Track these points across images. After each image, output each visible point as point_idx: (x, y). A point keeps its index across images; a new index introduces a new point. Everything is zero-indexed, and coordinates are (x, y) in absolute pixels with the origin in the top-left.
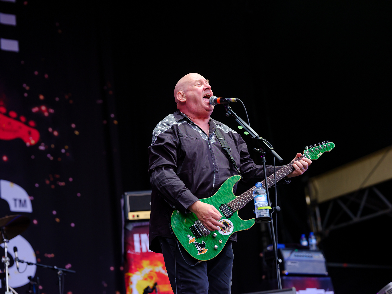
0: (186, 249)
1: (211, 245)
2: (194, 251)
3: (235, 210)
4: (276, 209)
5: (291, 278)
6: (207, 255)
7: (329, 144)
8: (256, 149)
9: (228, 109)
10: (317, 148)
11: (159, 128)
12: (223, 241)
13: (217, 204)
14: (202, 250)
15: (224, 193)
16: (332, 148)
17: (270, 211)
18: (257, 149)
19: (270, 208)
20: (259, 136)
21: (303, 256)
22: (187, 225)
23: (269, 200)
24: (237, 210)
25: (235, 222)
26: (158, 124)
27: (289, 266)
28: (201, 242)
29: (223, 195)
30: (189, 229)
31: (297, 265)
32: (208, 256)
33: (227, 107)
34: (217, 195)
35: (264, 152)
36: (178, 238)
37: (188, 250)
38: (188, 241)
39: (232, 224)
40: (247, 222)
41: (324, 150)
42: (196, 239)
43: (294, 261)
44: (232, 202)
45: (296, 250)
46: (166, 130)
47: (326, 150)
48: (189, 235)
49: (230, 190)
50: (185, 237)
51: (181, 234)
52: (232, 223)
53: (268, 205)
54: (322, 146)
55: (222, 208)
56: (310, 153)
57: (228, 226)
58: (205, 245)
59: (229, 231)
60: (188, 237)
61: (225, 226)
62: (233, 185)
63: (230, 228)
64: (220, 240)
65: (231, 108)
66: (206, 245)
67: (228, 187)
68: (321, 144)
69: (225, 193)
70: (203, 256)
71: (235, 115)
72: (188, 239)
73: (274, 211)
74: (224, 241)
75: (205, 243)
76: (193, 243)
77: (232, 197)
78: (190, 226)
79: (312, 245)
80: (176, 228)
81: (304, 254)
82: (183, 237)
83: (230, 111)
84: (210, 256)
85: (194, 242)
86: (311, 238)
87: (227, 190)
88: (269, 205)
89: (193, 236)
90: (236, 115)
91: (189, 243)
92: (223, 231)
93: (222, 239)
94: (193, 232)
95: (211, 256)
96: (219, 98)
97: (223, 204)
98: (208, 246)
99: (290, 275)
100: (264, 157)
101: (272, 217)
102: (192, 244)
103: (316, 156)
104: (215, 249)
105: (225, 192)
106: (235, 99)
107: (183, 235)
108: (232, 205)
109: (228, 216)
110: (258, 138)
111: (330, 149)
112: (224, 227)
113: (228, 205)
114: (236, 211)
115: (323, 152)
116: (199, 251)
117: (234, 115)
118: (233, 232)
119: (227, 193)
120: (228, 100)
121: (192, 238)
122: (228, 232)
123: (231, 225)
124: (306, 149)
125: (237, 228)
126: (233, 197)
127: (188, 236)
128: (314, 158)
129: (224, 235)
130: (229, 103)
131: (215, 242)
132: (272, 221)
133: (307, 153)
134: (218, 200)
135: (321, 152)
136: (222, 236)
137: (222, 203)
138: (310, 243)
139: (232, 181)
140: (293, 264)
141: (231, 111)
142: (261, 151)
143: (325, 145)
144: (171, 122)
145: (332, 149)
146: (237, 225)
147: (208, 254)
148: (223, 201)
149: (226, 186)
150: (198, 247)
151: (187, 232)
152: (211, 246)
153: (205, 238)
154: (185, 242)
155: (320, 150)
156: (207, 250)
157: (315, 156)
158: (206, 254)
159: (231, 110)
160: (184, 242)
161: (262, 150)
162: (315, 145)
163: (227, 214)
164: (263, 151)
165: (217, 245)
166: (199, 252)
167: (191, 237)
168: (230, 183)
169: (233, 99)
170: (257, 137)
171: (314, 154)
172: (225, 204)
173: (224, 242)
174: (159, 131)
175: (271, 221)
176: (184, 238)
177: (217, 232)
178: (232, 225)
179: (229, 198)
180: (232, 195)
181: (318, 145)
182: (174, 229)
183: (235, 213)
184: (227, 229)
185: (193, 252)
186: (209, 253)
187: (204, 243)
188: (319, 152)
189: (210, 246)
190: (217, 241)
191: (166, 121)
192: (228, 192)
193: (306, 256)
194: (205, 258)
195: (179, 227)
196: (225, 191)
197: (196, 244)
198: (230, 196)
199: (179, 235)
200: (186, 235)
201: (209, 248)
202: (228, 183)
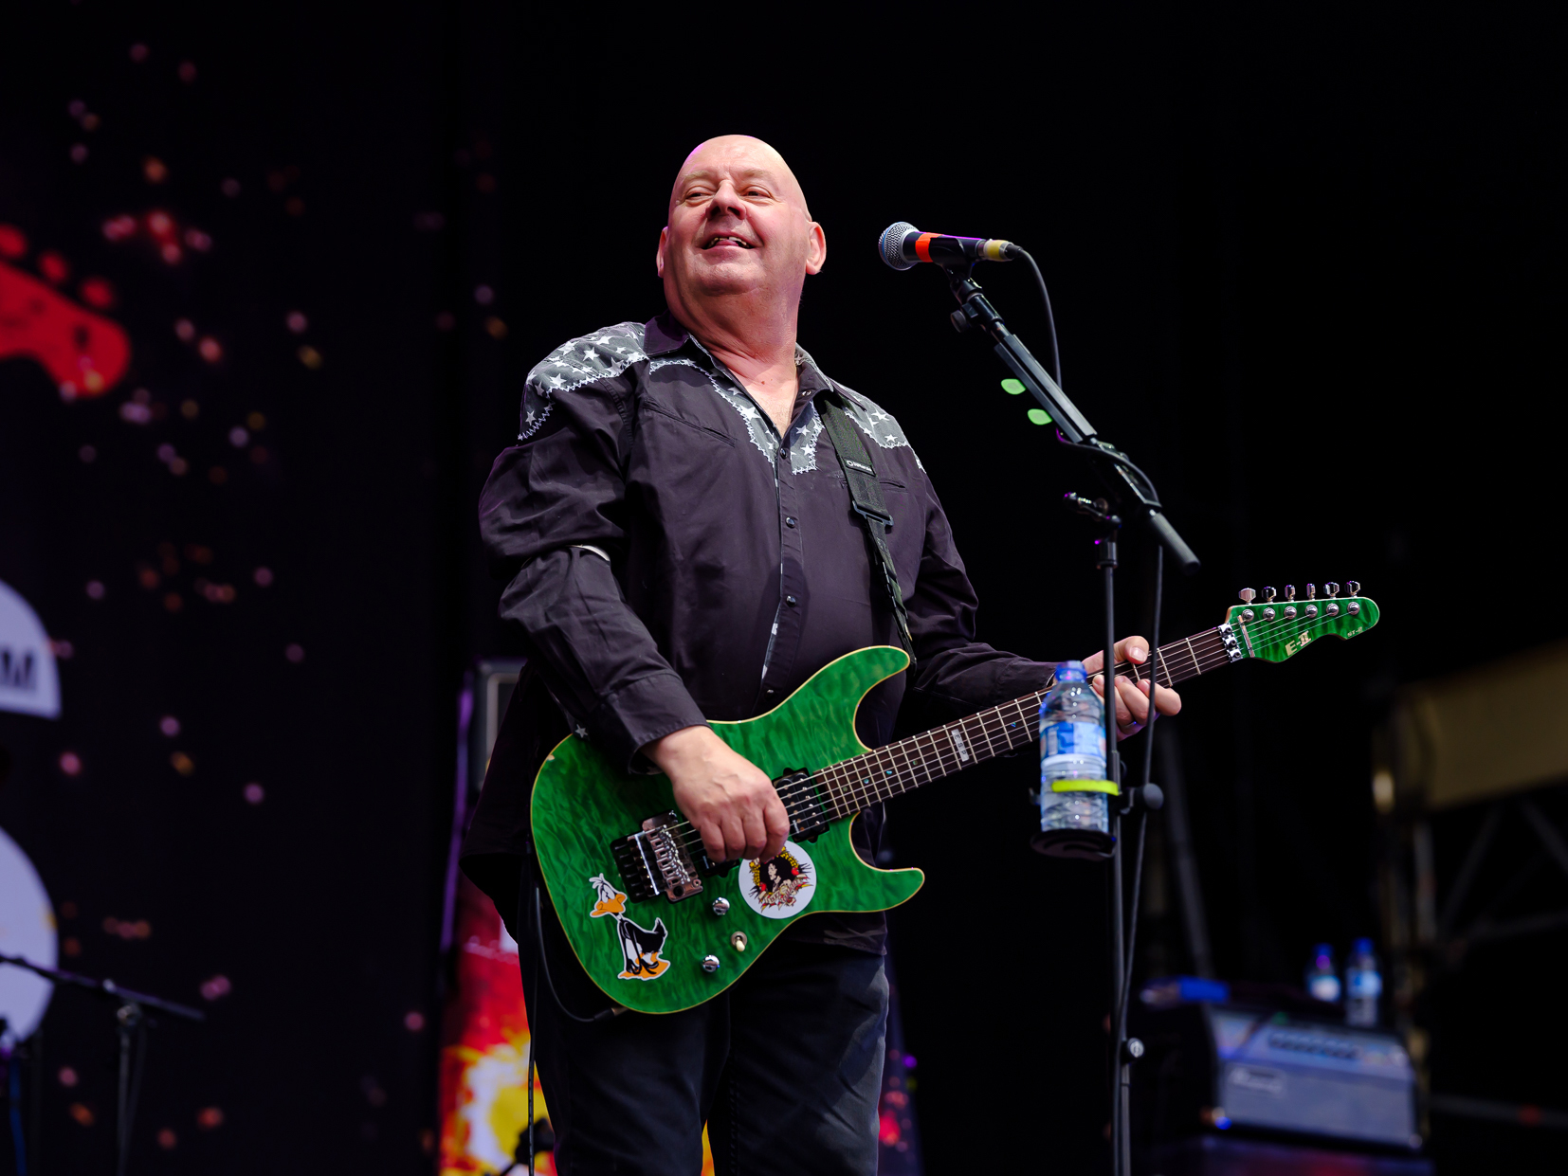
0: (571, 936)
1: (692, 949)
2: (606, 955)
3: (843, 809)
4: (1140, 798)
5: (1241, 1148)
6: (659, 989)
7: (1355, 602)
8: (1078, 496)
9: (965, 294)
10: (1294, 610)
11: (559, 364)
12: (752, 942)
13: (768, 763)
14: (642, 962)
15: (812, 717)
16: (1365, 625)
17: (1114, 803)
18: (1080, 499)
19: (1112, 788)
20: (1099, 438)
21: (1310, 1050)
22: (603, 828)
23: (1115, 752)
24: (853, 813)
25: (826, 865)
26: (560, 349)
27: (1240, 1087)
28: (648, 921)
29: (805, 725)
30: (609, 850)
31: (1276, 1087)
32: (667, 994)
33: (961, 283)
34: (779, 720)
35: (1115, 517)
36: (548, 879)
37: (581, 943)
38: (589, 906)
39: (813, 870)
40: (884, 876)
41: (1325, 627)
42: (631, 904)
43: (1262, 1070)
44: (840, 772)
45: (1280, 1018)
46: (588, 379)
47: (1331, 629)
48: (601, 875)
49: (844, 708)
50: (579, 883)
51: (566, 861)
52: (812, 865)
53: (1104, 773)
54: (1320, 605)
55: (786, 787)
56: (1258, 625)
57: (793, 878)
58: (664, 939)
59: (789, 900)
60: (594, 887)
61: (777, 874)
62: (862, 690)
63: (798, 887)
64: (739, 934)
65: (977, 290)
66: (670, 942)
67: (837, 693)
68: (1321, 594)
69: (818, 717)
70: (643, 991)
71: (998, 323)
72: (594, 893)
73: (1131, 804)
74: (756, 943)
75: (666, 932)
76: (609, 920)
77: (843, 746)
78: (617, 836)
79: (1359, 1001)
80: (552, 830)
81: (1316, 1037)
82: (570, 880)
83: (973, 302)
84: (673, 995)
85: (617, 914)
86: (1357, 964)
87: (828, 706)
88: (1109, 777)
89: (617, 886)
90: (1001, 327)
91: (594, 914)
92: (761, 896)
93: (747, 932)
94: (621, 869)
95: (679, 998)
96: (926, 237)
97: (797, 766)
98: (676, 947)
99: (1238, 1131)
100: (1112, 541)
101: (1118, 834)
102: (607, 923)
103: (1281, 644)
104: (707, 975)
105: (820, 713)
106: (1002, 246)
107: (574, 870)
108: (833, 784)
109: (803, 830)
110: (1090, 444)
111: (1353, 627)
112: (772, 879)
113: (816, 781)
114: (847, 815)
115: (1319, 636)
116: (630, 962)
117: (992, 324)
118: (807, 909)
119: (828, 720)
120: (970, 247)
121: (612, 896)
122: (784, 907)
123: (806, 878)
124: (1244, 603)
125: (830, 896)
126: (847, 745)
127: (597, 881)
128: (1268, 655)
129: (765, 914)
130: (973, 264)
131: (712, 936)
132: (1117, 852)
133: (1242, 621)
134: (775, 745)
135: (1305, 634)
136: (752, 915)
137: (790, 763)
138: (1353, 990)
139: (863, 668)
140: (1257, 1084)
141: (979, 304)
142: (1100, 510)
143: (1337, 602)
144: (620, 350)
145: (1360, 630)
146: (834, 884)
147: (669, 984)
148: (799, 755)
149: (830, 688)
150: (629, 942)
151: (598, 861)
152: (689, 953)
153: (672, 908)
154: (574, 903)
155: (1305, 619)
156: (665, 965)
157: (1276, 647)
158: (659, 986)
159: (979, 297)
160: (569, 904)
161: (1103, 505)
162: (1290, 591)
163: (799, 821)
164: (1111, 513)
165: (720, 952)
166: (629, 968)
167: (609, 889)
168: (852, 675)
169: (995, 245)
170: (1087, 439)
171: (1272, 633)
172: (804, 770)
173: (755, 948)
174: (555, 375)
175: (1109, 851)
176: (573, 885)
177: (733, 895)
178: (812, 875)
179: (828, 747)
180: (844, 737)
181: (1302, 595)
182: (539, 832)
183: (841, 826)
184: (783, 890)
185: (602, 960)
186: (672, 981)
187: (659, 928)
188: (1302, 629)
189: (687, 949)
190: (724, 934)
191: (598, 343)
192: (833, 717)
193: (1325, 1052)
194: (647, 999)
195: (562, 826)
196: (822, 707)
197: (622, 925)
198: (835, 739)
199: (555, 863)
200: (589, 873)
201: (679, 958)
202: (844, 677)
